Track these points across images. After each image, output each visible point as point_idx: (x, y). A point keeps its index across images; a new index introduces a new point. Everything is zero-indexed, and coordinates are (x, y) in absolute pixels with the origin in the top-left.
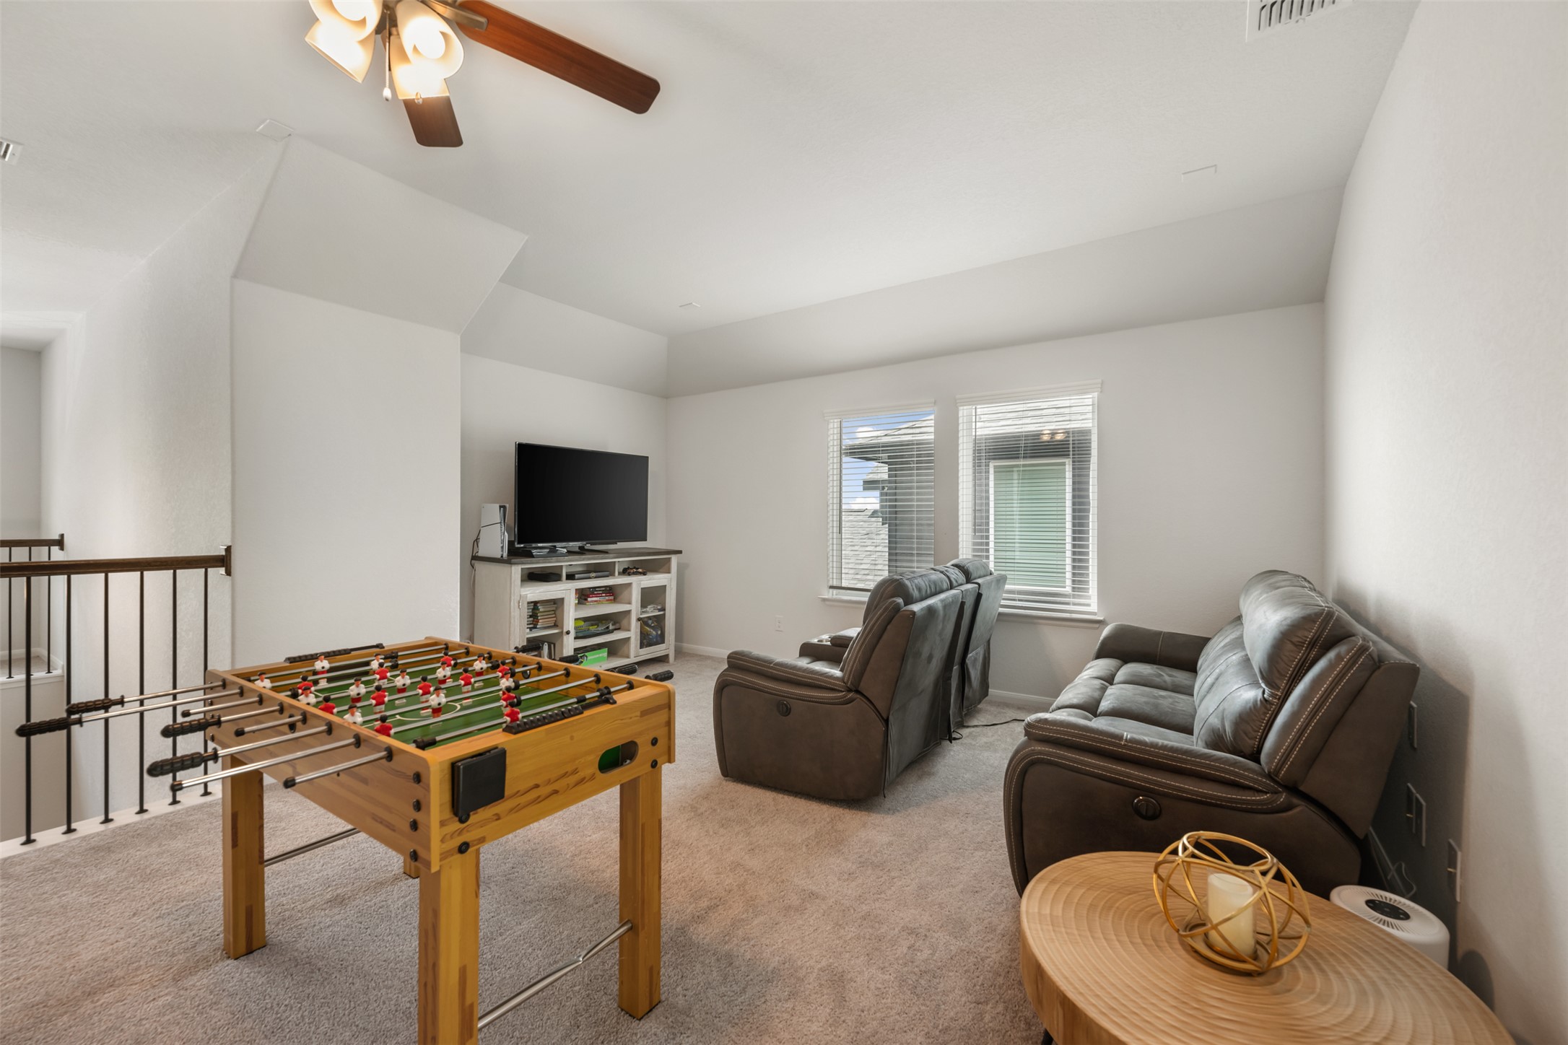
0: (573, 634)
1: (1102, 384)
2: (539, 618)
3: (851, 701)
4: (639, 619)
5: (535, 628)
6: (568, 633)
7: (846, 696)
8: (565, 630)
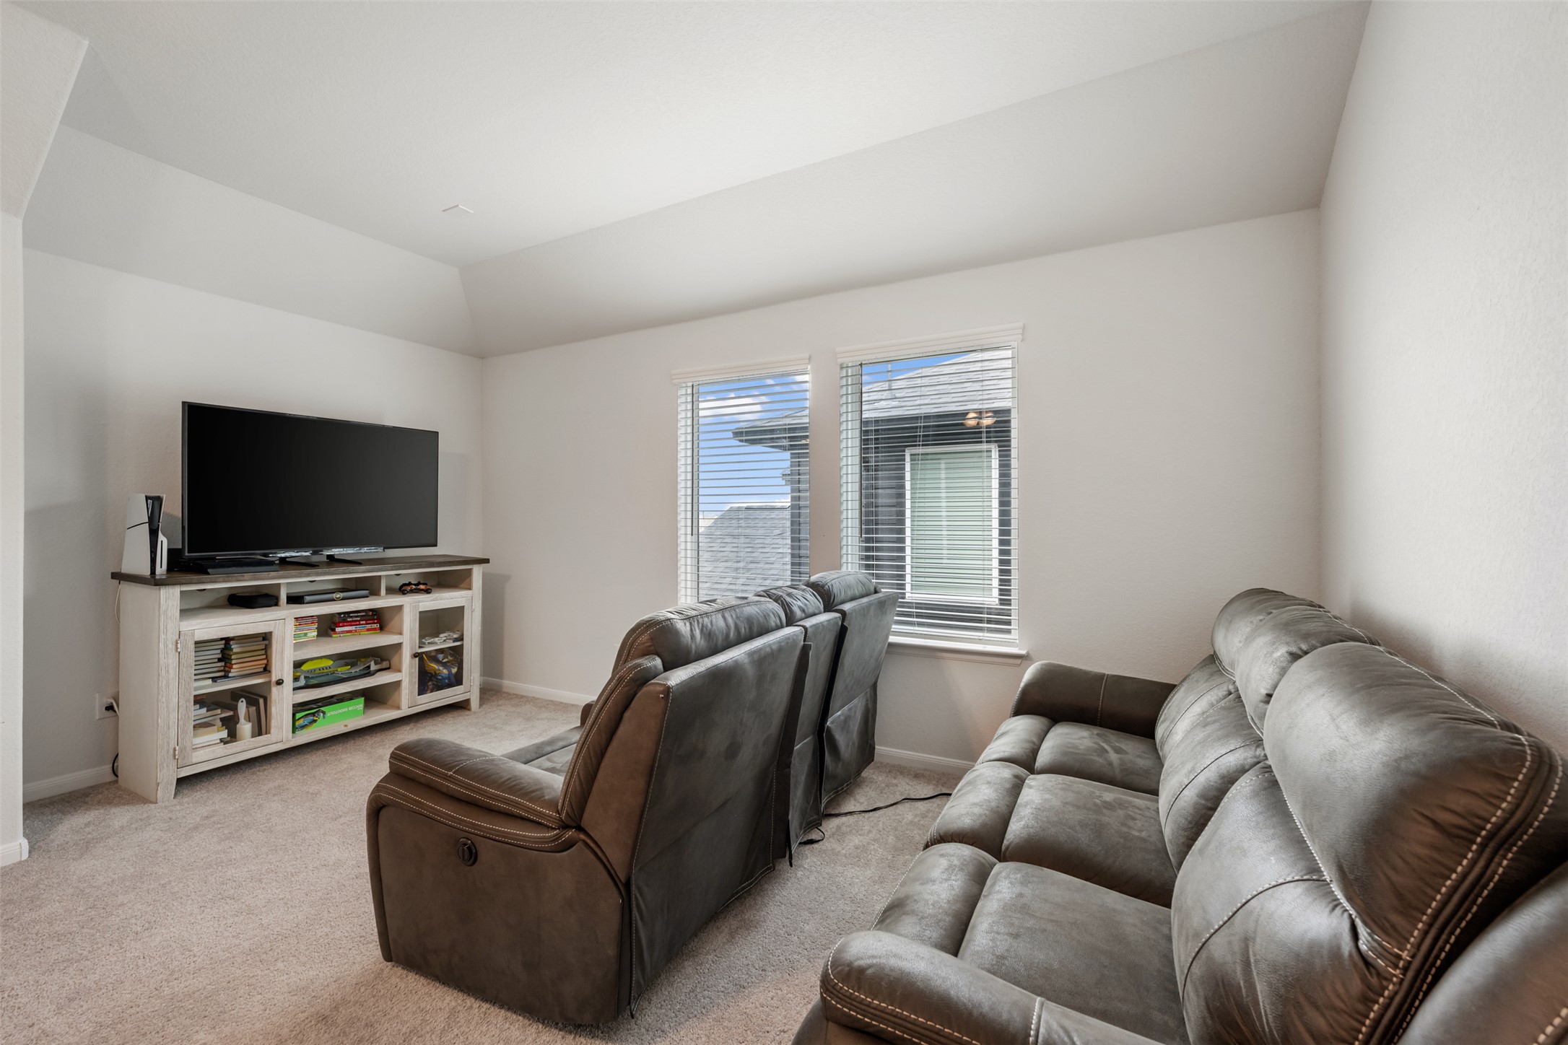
0: (289, 683)
1: (1024, 328)
2: (233, 662)
3: (569, 845)
4: (415, 655)
5: (226, 677)
6: (280, 682)
7: (560, 837)
8: (274, 679)
